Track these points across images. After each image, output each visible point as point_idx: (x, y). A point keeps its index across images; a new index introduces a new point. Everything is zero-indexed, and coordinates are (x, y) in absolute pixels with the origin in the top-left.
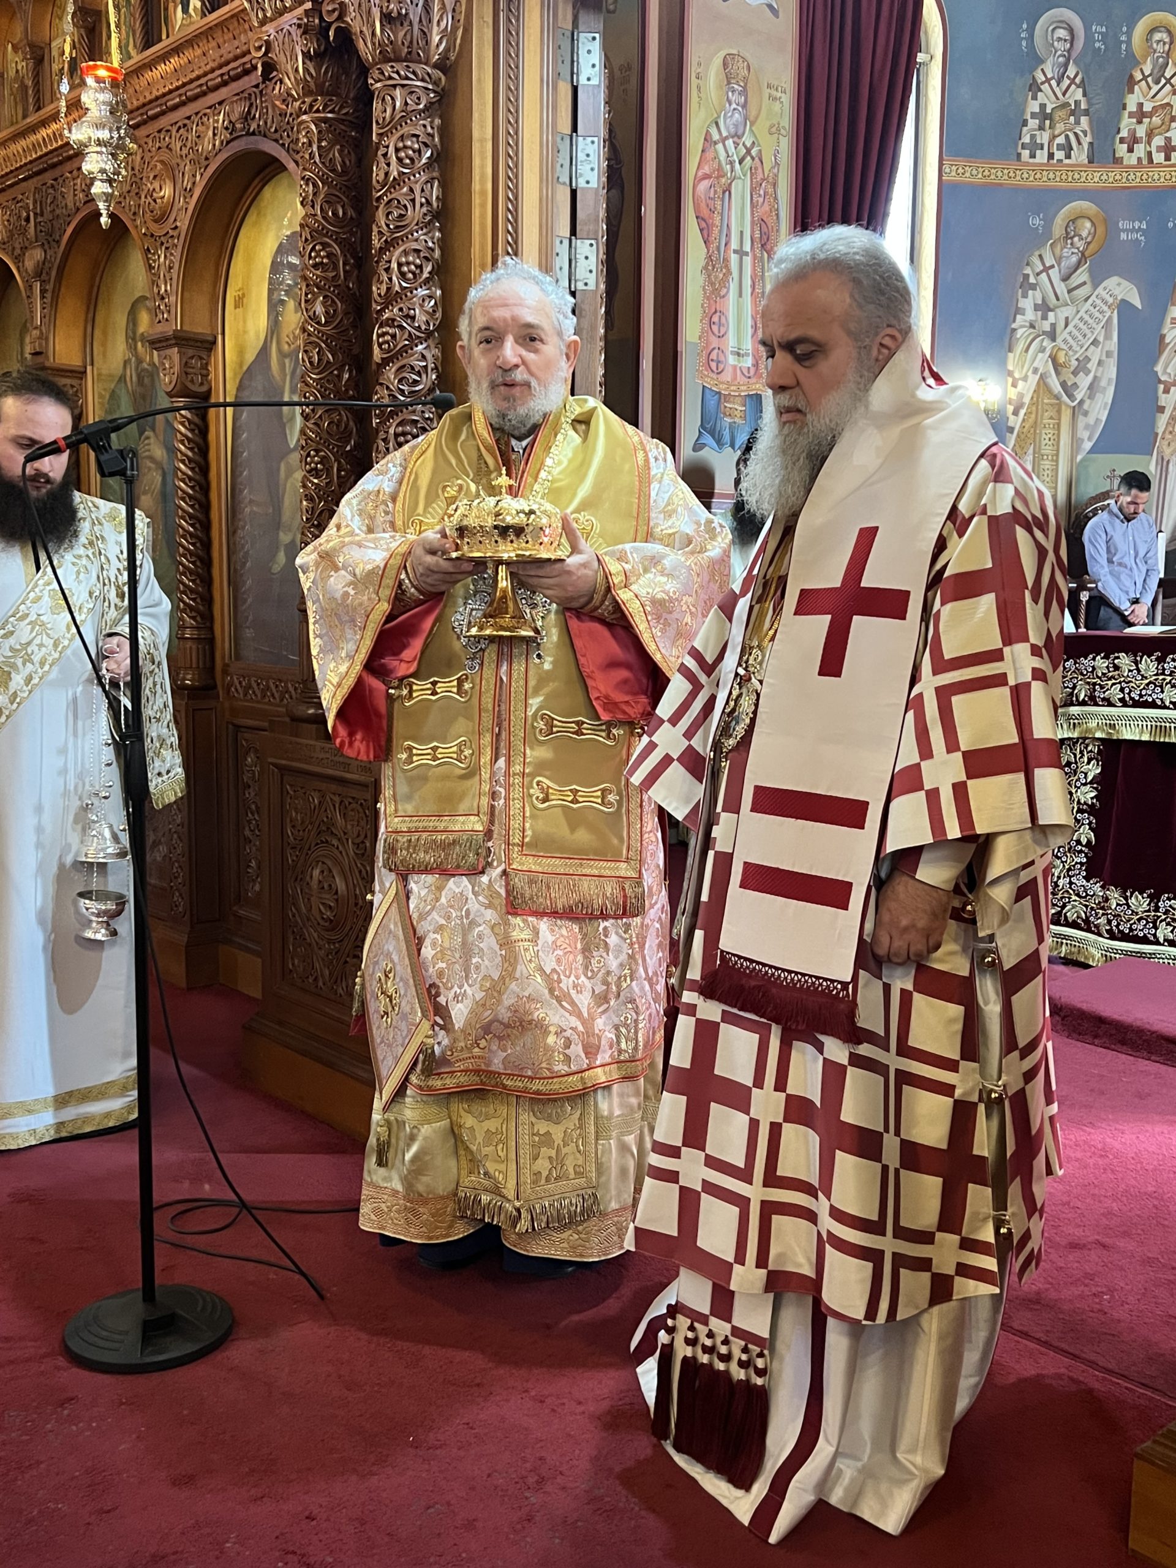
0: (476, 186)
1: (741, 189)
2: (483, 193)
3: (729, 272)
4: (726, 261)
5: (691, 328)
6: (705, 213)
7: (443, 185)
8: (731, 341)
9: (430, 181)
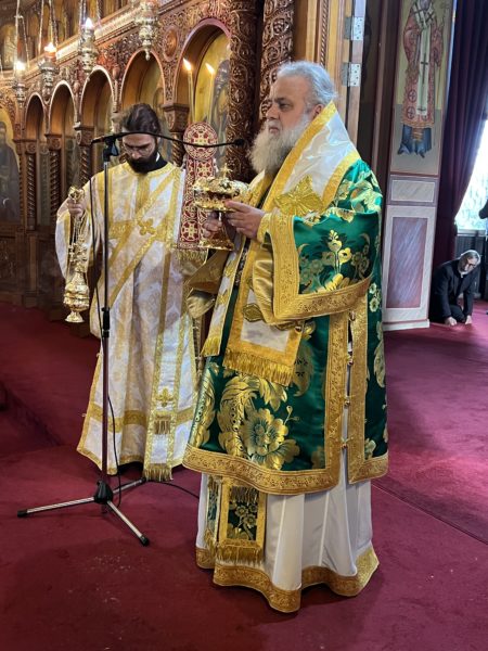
0: (308, 41)
1: (426, 34)
2: (311, 43)
3: (418, 72)
4: (417, 67)
5: (400, 98)
6: (408, 45)
7: (294, 40)
8: (418, 104)
9: (288, 39)
